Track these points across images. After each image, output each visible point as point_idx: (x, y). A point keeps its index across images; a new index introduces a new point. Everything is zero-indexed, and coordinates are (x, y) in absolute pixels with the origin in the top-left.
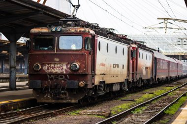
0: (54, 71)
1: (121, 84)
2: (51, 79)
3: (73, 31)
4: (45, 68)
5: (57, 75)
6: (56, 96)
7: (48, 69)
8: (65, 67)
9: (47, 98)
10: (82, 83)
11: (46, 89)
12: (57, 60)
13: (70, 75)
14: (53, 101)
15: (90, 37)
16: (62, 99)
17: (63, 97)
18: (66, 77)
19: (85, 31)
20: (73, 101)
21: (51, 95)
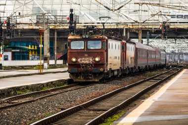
0: (85, 62)
1: (118, 70)
2: (83, 67)
3: (96, 37)
4: (79, 60)
5: (86, 64)
6: (86, 77)
7: (81, 61)
8: (91, 60)
9: (80, 79)
10: (102, 69)
11: (80, 73)
12: (86, 55)
13: (94, 64)
14: (84, 81)
15: (105, 41)
16: (90, 79)
17: (90, 78)
18: (92, 66)
19: (103, 37)
20: (96, 80)
21: (83, 76)
